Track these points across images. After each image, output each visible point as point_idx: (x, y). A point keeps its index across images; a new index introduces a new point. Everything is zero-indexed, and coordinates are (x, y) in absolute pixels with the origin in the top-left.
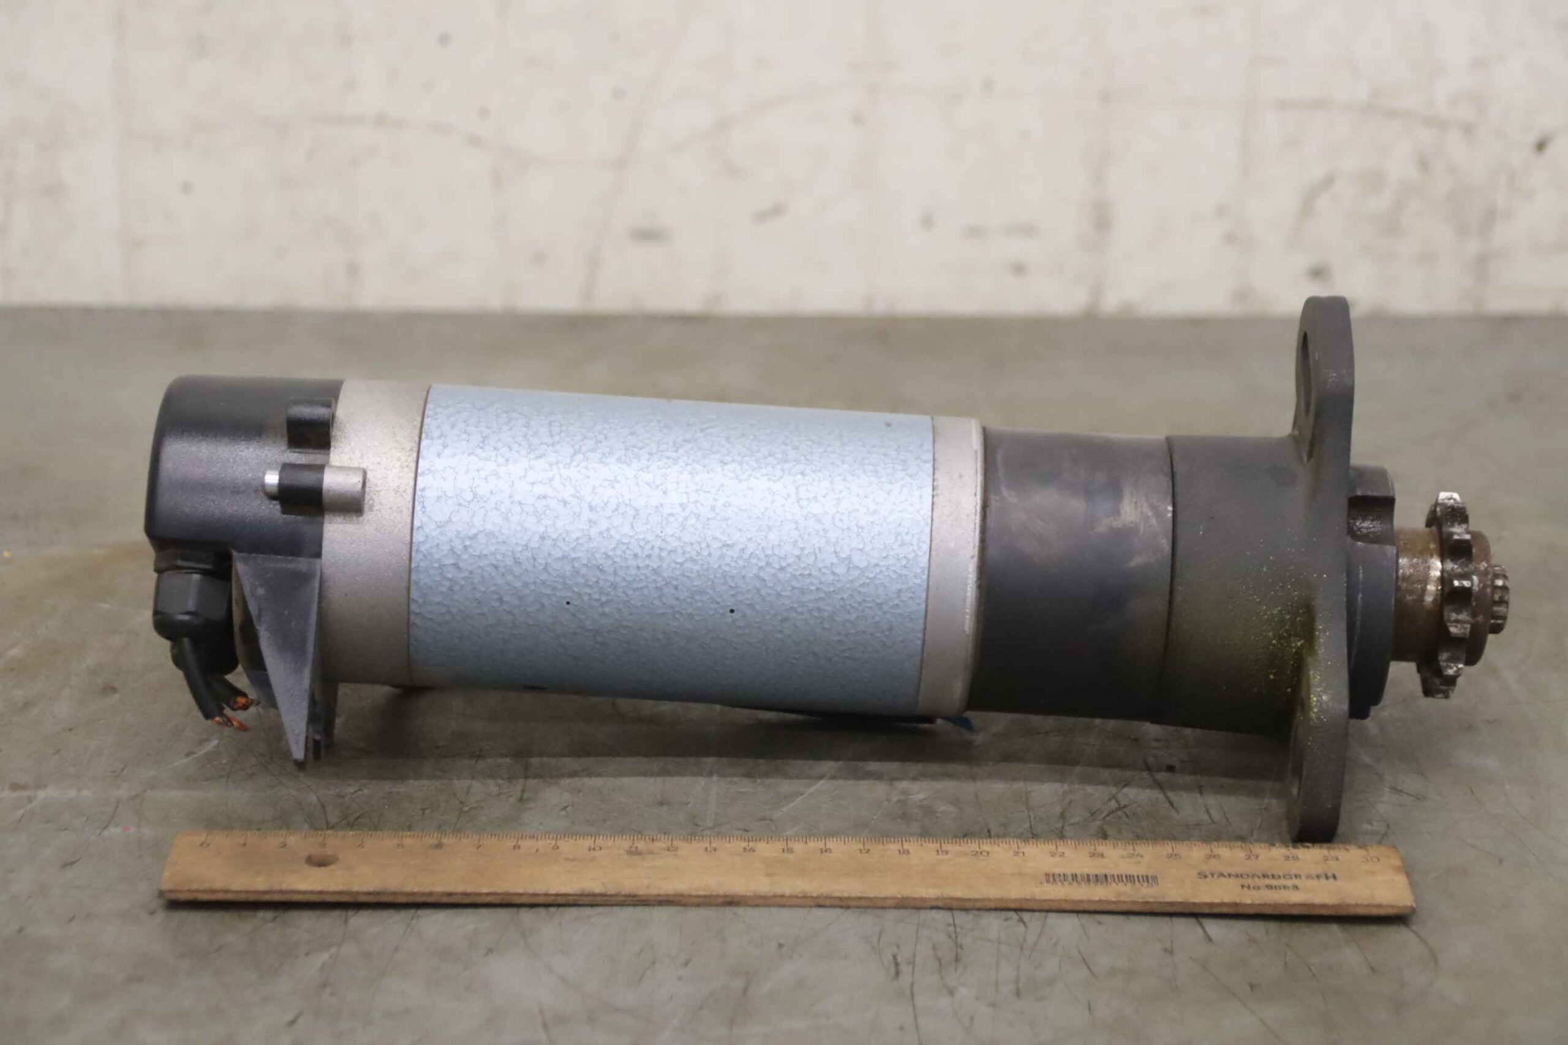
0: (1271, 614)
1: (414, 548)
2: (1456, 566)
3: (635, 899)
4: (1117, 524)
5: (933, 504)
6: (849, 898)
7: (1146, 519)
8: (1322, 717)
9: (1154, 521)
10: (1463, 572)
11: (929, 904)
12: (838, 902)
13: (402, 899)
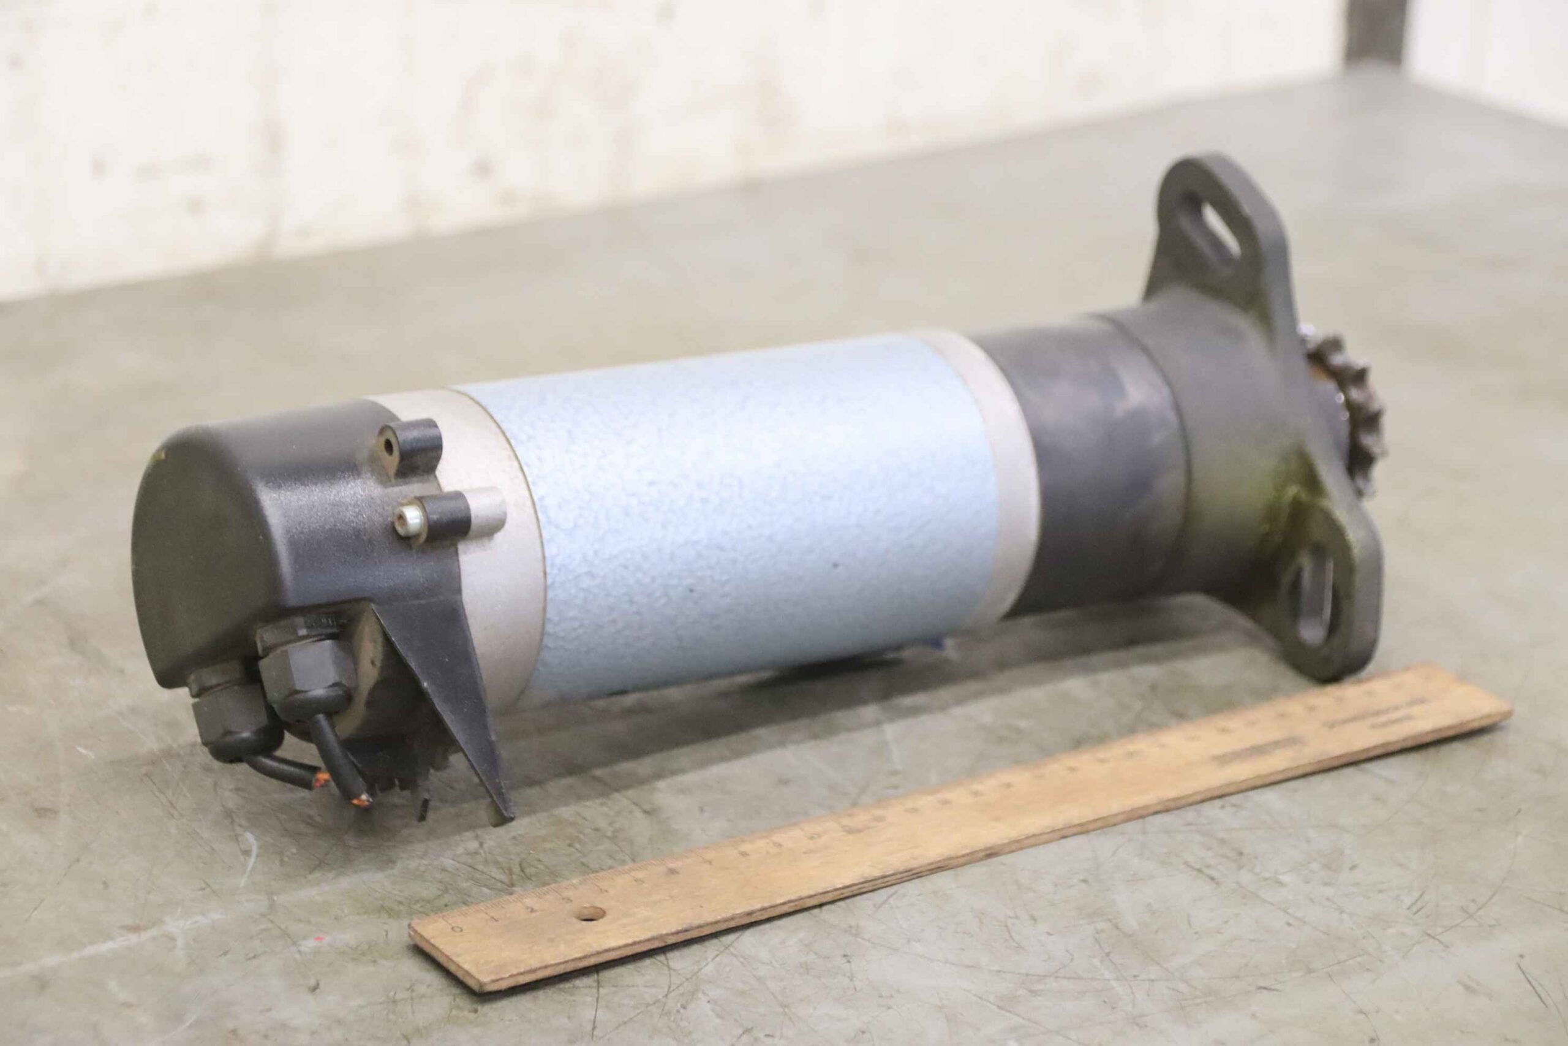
1: (548, 563)
3: (910, 873)
4: (1130, 405)
11: (1151, 810)
12: (1079, 829)
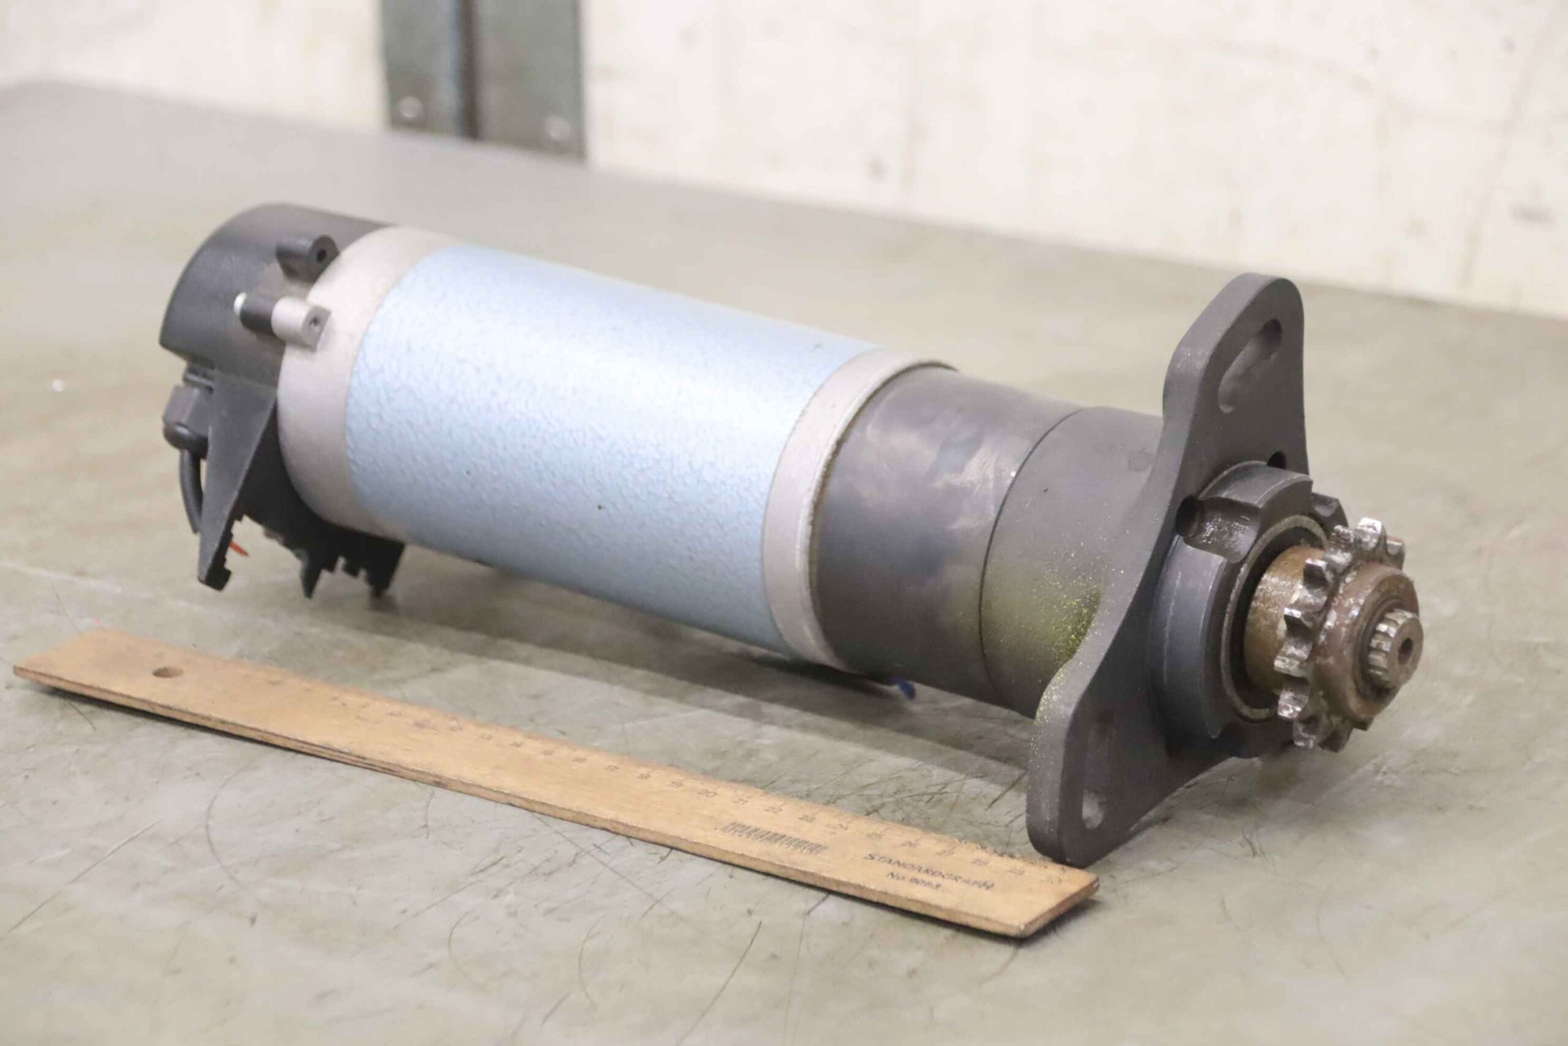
0: (1071, 605)
2: (1310, 596)
4: (955, 480)
5: (794, 428)
6: (534, 801)
7: (985, 480)
8: (1046, 717)
9: (991, 485)
10: (1313, 603)
13: (187, 719)
